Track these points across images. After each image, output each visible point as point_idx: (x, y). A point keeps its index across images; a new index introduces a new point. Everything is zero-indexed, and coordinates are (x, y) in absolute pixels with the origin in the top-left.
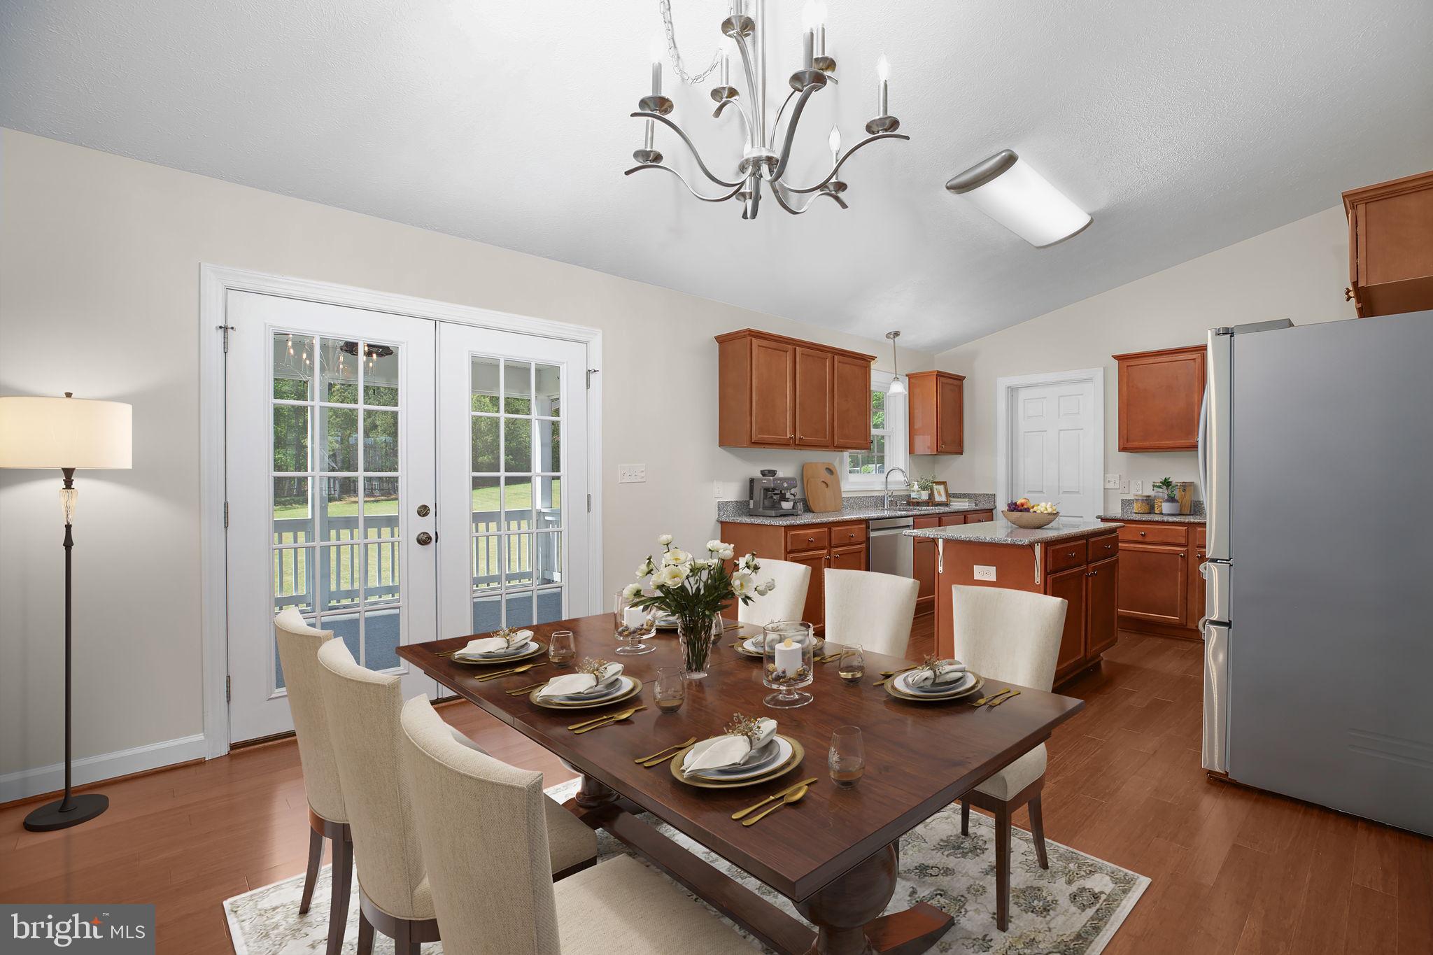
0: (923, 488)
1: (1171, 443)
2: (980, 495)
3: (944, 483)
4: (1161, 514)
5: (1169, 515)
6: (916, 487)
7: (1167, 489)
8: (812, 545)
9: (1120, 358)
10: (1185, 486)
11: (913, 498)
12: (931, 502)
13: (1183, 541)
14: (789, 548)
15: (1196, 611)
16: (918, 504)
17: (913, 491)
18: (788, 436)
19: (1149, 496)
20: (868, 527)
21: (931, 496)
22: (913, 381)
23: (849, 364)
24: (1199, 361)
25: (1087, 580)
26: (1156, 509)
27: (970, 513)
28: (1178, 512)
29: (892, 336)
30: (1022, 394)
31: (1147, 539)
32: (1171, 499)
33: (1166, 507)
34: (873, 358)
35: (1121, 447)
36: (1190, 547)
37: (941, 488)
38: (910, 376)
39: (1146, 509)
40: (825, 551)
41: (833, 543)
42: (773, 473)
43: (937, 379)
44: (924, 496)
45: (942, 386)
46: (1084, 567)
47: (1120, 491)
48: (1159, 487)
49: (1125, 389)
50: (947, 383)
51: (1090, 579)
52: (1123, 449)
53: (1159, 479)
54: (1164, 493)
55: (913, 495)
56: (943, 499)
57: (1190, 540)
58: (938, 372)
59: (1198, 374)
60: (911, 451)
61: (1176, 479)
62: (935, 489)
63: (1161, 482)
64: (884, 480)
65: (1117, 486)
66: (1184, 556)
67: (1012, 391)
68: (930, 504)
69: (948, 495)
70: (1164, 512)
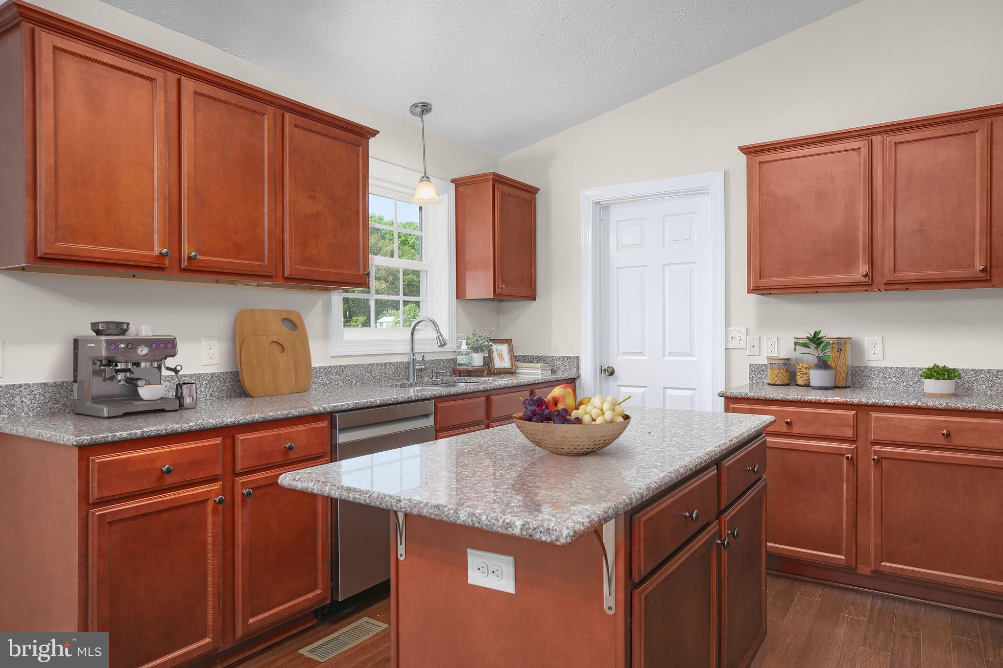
0: (476, 349)
1: (824, 279)
2: (558, 358)
3: (508, 341)
4: (807, 386)
5: (820, 388)
6: (464, 347)
7: (817, 348)
8: (169, 480)
9: (750, 151)
10: (841, 344)
11: (461, 365)
12: (488, 369)
13: (849, 433)
14: (95, 494)
15: (872, 548)
16: (470, 373)
17: (460, 354)
18: (157, 251)
19: (788, 359)
20: (333, 425)
21: (488, 361)
22: (461, 189)
23: (319, 133)
24: (864, 151)
25: (719, 557)
26: (798, 378)
27: (540, 386)
28: (832, 385)
29: (419, 110)
30: (616, 214)
31: (795, 430)
32: (823, 364)
33: (817, 377)
34: (374, 133)
35: (752, 286)
36: (860, 443)
37: (504, 348)
38: (458, 183)
39: (784, 378)
40: (216, 486)
41: (239, 467)
42: (121, 328)
43: (494, 186)
44: (477, 360)
45: (502, 200)
46: (713, 528)
47: (747, 352)
48: (805, 345)
49: (756, 198)
50: (509, 194)
51: (725, 553)
52: (754, 289)
53: (805, 333)
54: (810, 356)
55: (461, 360)
56: (506, 364)
57: (861, 430)
58: (494, 174)
59: (864, 172)
60: (460, 293)
61: (829, 333)
62: (494, 351)
63: (808, 338)
64: (409, 336)
65: (743, 345)
66: (852, 458)
67: (602, 208)
68: (485, 372)
69: (515, 359)
70: (811, 384)
